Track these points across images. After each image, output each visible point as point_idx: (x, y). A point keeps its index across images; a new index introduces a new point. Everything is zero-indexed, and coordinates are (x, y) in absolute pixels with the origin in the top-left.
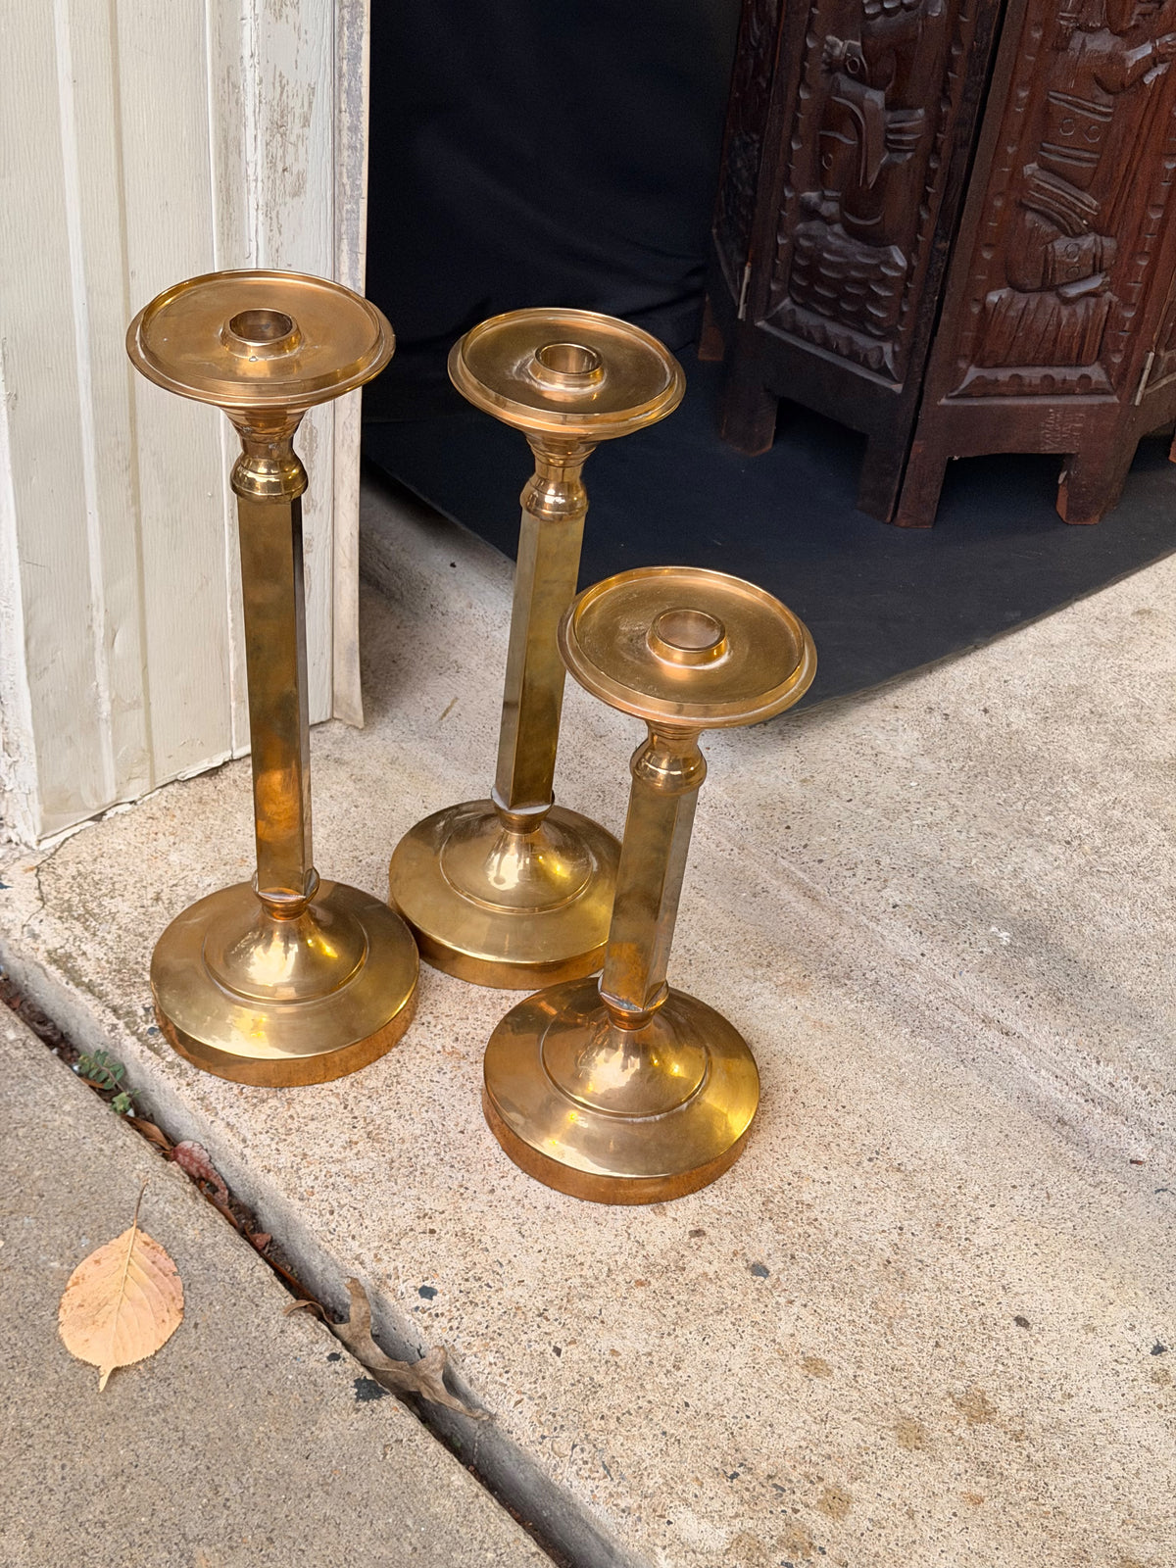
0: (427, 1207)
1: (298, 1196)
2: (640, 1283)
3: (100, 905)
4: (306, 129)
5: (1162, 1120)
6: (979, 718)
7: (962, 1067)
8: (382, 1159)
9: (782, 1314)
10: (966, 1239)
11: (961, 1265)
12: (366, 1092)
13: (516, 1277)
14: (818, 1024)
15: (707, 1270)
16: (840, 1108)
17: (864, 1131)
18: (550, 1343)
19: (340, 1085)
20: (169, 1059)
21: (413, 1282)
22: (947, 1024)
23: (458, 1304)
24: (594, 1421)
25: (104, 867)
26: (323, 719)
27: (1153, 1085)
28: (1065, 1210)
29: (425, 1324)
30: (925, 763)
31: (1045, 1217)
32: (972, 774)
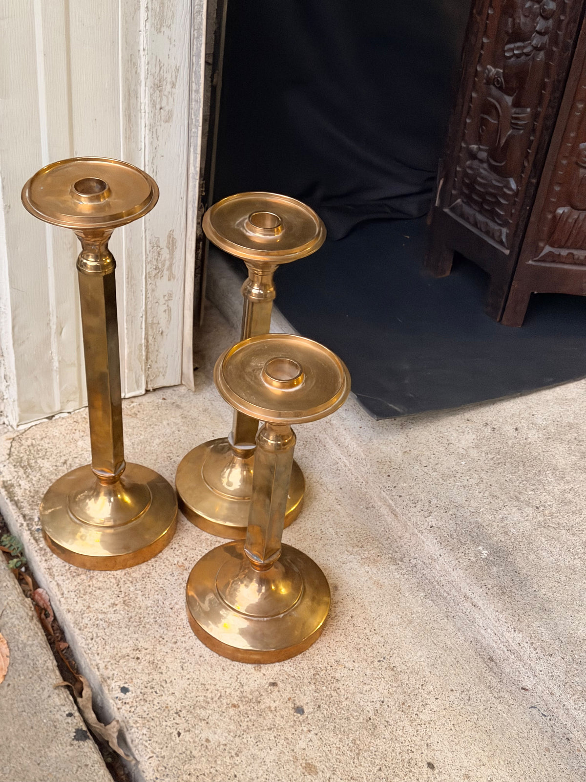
0: (140, 645)
1: (79, 627)
2: (234, 706)
3: (36, 462)
4: (173, 90)
5: (541, 669)
6: (511, 432)
7: (446, 620)
8: (127, 616)
9: (303, 737)
10: (416, 714)
11: (408, 728)
12: (130, 579)
13: (172, 691)
14: (377, 583)
15: (271, 705)
16: (373, 630)
17: (381, 645)
18: (176, 729)
19: (119, 573)
20: (41, 546)
21: (118, 684)
22: (445, 594)
23: (137, 699)
24: (184, 775)
25: (45, 444)
26: (176, 384)
27: (540, 648)
28: (475, 709)
29: (118, 707)
30: (474, 453)
31: (463, 711)
32: (497, 462)
